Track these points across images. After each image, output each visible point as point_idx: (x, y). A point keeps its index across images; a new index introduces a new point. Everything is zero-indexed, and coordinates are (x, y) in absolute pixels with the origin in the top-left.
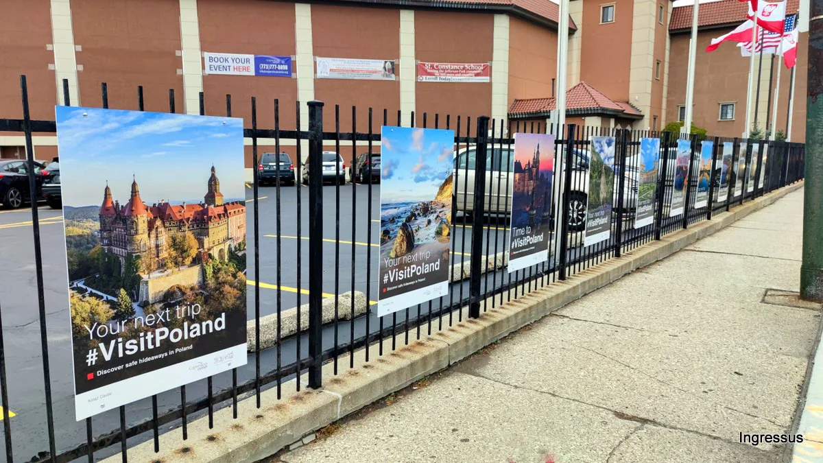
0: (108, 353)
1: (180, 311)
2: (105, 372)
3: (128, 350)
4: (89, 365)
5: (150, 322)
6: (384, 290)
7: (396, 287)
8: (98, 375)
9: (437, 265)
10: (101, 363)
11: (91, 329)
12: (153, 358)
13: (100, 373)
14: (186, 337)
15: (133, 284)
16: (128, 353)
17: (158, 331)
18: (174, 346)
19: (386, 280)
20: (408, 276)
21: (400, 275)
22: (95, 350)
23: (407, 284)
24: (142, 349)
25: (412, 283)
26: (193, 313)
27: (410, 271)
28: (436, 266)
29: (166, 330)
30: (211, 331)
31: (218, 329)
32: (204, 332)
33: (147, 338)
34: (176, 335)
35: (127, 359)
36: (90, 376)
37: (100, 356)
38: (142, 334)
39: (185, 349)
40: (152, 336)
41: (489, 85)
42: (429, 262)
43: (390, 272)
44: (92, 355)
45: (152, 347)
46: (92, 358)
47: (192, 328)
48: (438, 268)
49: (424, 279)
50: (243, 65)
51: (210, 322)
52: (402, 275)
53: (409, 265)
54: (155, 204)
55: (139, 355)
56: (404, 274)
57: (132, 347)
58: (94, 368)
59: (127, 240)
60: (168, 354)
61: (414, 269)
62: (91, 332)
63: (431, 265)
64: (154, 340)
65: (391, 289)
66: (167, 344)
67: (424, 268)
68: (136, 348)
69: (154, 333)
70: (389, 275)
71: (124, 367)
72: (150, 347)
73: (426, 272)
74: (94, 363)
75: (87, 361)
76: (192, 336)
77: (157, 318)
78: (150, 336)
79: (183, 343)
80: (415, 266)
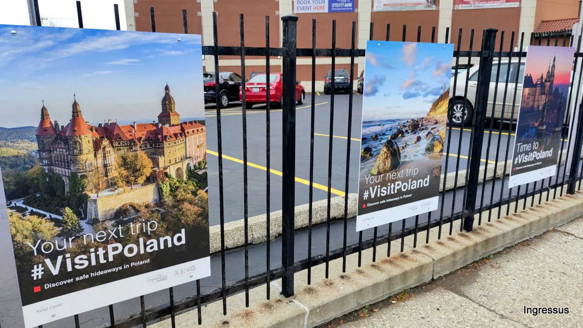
0: (55, 267)
1: (135, 228)
2: (54, 285)
3: (77, 264)
4: (35, 278)
5: (100, 238)
6: (364, 206)
7: (377, 203)
8: (46, 288)
9: (426, 181)
10: (48, 276)
11: (34, 246)
12: (106, 272)
13: (47, 286)
14: (142, 252)
15: (80, 204)
16: (77, 267)
17: (110, 247)
18: (128, 260)
19: (366, 196)
20: (392, 193)
21: (382, 191)
22: (40, 265)
23: (390, 200)
24: (94, 263)
25: (396, 199)
26: (149, 229)
27: (394, 188)
28: (425, 183)
29: (120, 246)
30: (170, 245)
31: (177, 243)
32: (162, 247)
33: (98, 253)
34: (131, 250)
35: (76, 273)
36: (37, 289)
37: (46, 271)
38: (92, 250)
39: (141, 263)
40: (104, 252)
41: (518, 10)
42: (416, 178)
43: (371, 188)
44: (38, 270)
45: (105, 261)
46: (37, 272)
47: (148, 243)
48: (428, 184)
49: (410, 195)
50: (320, 5)
51: (169, 238)
52: (385, 192)
53: (394, 181)
54: (100, 125)
55: (90, 269)
56: (387, 190)
57: (81, 262)
58: (41, 282)
59: (71, 161)
60: (123, 267)
61: (399, 185)
62: (35, 249)
63: (419, 181)
64: (106, 256)
65: (371, 205)
66: (121, 259)
67: (411, 185)
68: (86, 263)
69: (105, 248)
70: (369, 192)
71: (74, 280)
72: (102, 261)
73: (412, 188)
74: (40, 277)
75: (32, 275)
76: (148, 250)
77: (109, 235)
78: (101, 252)
79: (139, 257)
80: (400, 182)
